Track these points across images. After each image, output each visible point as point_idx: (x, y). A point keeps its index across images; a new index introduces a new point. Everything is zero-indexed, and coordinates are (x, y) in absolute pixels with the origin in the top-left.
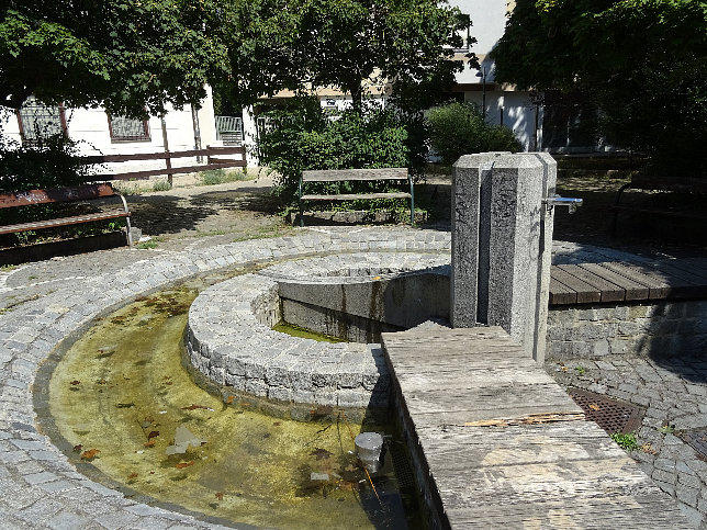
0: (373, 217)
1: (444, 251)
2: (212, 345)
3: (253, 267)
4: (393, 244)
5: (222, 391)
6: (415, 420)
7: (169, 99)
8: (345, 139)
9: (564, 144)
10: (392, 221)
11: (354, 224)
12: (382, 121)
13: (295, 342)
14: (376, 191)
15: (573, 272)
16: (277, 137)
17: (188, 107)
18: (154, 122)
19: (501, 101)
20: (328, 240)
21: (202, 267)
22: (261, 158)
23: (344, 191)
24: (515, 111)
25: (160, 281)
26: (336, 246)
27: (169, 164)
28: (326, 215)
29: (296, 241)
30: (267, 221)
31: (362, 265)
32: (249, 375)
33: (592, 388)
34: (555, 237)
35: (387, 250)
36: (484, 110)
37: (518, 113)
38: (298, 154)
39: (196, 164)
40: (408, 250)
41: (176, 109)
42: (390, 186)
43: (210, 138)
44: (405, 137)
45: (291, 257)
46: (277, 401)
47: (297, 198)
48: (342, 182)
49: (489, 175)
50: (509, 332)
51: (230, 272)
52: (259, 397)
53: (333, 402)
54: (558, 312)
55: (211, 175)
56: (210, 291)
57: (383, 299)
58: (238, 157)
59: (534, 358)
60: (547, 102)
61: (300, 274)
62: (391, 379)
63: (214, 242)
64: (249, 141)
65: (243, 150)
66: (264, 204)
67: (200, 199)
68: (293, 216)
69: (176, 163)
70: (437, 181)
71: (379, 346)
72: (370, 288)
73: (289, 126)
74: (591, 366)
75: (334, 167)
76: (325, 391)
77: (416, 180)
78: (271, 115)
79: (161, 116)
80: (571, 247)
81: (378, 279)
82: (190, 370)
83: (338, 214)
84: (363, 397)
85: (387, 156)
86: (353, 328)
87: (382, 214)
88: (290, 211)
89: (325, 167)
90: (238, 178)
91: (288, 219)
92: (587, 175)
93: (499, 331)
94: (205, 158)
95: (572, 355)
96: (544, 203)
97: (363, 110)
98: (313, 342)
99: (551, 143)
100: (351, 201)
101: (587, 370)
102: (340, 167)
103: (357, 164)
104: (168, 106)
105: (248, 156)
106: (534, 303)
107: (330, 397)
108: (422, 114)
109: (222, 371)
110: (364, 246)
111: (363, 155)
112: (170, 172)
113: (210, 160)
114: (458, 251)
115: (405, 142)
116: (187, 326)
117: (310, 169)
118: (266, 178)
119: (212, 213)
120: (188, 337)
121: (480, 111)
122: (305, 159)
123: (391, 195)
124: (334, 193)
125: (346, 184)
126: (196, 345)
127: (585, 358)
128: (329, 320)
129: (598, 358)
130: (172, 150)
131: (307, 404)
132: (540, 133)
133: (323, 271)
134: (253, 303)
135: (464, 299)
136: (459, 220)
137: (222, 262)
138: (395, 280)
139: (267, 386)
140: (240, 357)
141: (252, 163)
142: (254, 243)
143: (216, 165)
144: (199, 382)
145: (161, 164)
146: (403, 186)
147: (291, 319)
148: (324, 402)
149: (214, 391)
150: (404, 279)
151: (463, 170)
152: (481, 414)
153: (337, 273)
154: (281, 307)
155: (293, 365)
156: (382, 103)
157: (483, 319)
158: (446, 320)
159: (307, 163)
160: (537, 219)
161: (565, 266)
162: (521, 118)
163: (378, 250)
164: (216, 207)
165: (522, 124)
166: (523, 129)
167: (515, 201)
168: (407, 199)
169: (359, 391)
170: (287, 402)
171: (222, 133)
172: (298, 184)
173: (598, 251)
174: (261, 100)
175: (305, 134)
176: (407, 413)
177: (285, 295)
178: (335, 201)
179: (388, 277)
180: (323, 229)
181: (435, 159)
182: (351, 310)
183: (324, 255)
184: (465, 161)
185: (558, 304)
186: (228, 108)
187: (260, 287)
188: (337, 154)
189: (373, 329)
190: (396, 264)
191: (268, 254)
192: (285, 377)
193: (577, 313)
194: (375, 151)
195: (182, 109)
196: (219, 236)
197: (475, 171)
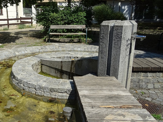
0: (73, 40)
1: (96, 52)
2: (19, 77)
3: (33, 54)
4: (79, 49)
5: (22, 91)
6: (83, 104)
7: (9, 3)
8: (65, 16)
9: (142, 18)
10: (79, 42)
11: (66, 42)
12: (78, 10)
13: (45, 78)
14: (74, 32)
15: (142, 60)
16: (43, 14)
17: (15, 5)
18: (4, 9)
19: (120, 4)
20: (58, 47)
21: (17, 54)
22: (37, 21)
23: (63, 32)
24: (125, 8)
25: (4, 57)
26: (60, 49)
27: (8, 22)
28: (57, 39)
29: (47, 47)
30: (38, 40)
31: (69, 56)
32: (30, 87)
33: (147, 99)
34: (136, 49)
35: (77, 51)
36: (113, 7)
37: (126, 8)
38: (49, 20)
39: (16, 23)
40: (84, 51)
41: (11, 5)
42: (79, 31)
43: (21, 14)
44: (85, 15)
45: (44, 52)
46: (38, 95)
47: (48, 34)
48: (63, 29)
49: (113, 28)
50: (117, 78)
51: (26, 56)
52: (33, 94)
53: (56, 97)
54: (135, 73)
55: (21, 26)
56: (19, 61)
57: (75, 66)
58: (30, 20)
59: (126, 88)
60: (136, 4)
61: (47, 57)
62: (76, 92)
63: (21, 47)
64: (34, 16)
65: (32, 18)
66: (38, 35)
67: (17, 33)
68: (47, 39)
69: (10, 22)
70: (95, 30)
71: (72, 81)
72: (71, 63)
73: (47, 11)
74: (146, 92)
75: (61, 24)
76: (54, 93)
77: (88, 29)
78: (41, 8)
79: (6, 8)
80: (142, 52)
81: (73, 59)
82: (12, 84)
83: (61, 39)
84: (66, 96)
85: (79, 21)
86: (64, 75)
87: (76, 40)
88: (46, 38)
89: (58, 24)
90: (29, 27)
91: (45, 40)
92: (149, 29)
93: (114, 78)
94: (19, 20)
95: (141, 88)
96: (132, 37)
97: (71, 6)
98: (51, 78)
99: (137, 18)
100: (66, 35)
101: (145, 93)
102: (63, 24)
103: (69, 24)
104: (9, 4)
105: (33, 20)
106: (127, 70)
107: (56, 95)
108: (91, 8)
109: (22, 85)
110: (70, 49)
111: (71, 21)
112: (8, 25)
113: (21, 21)
114: (100, 52)
115: (85, 17)
116: (12, 71)
117: (53, 25)
118: (39, 27)
119: (21, 38)
120: (12, 74)
121: (112, 7)
122: (51, 21)
123: (80, 34)
124: (60, 33)
125: (65, 30)
126: (14, 77)
127: (145, 89)
128: (57, 72)
129: (149, 89)
130: (9, 18)
131: (48, 97)
132: (133, 14)
133: (55, 56)
134: (33, 65)
135: (102, 67)
136: (102, 42)
137: (23, 53)
138: (79, 60)
139: (35, 91)
140: (27, 81)
141: (34, 22)
142: (34, 47)
143: (23, 23)
144: (14, 88)
145: (6, 22)
146: (84, 31)
147: (44, 71)
148: (53, 97)
149: (19, 91)
150: (82, 60)
151: (104, 26)
152: (105, 104)
153: (60, 58)
154: (41, 67)
155: (44, 85)
156: (78, 4)
157: (108, 74)
158: (96, 74)
159: (52, 23)
160: (129, 42)
161: (139, 59)
162: (127, 9)
163: (74, 51)
164: (22, 36)
165: (127, 11)
166: (127, 13)
167: (121, 37)
168: (85, 35)
169: (64, 94)
170: (42, 96)
171: (25, 13)
172: (48, 29)
173: (151, 54)
174: (38, 3)
175: (52, 14)
176: (80, 101)
177: (42, 63)
178: (61, 35)
179: (76, 59)
180: (56, 44)
181: (95, 22)
182: (64, 69)
183: (56, 52)
184: (104, 23)
185: (135, 71)
186: (27, 5)
187: (35, 60)
188: (62, 20)
189: (71, 76)
190: (80, 55)
191: (38, 51)
192: (41, 88)
193: (142, 74)
194: (74, 19)
195: (13, 5)
196: (23, 45)
197: (108, 26)
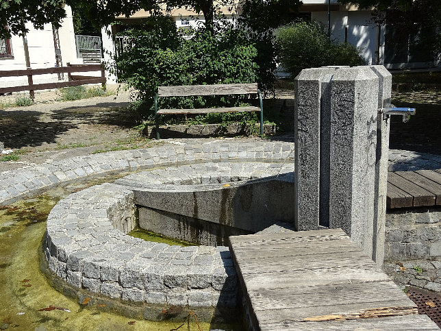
0: (225, 129)
1: (290, 160)
2: (68, 249)
3: (112, 177)
4: (243, 154)
5: (79, 293)
6: (260, 317)
7: (29, 19)
8: (198, 57)
9: (405, 60)
10: (243, 133)
11: (207, 137)
12: (233, 39)
13: (148, 246)
14: (227, 106)
15: (410, 177)
16: (135, 54)
17: (48, 26)
18: (16, 41)
19: (345, 20)
20: (182, 151)
21: (62, 177)
22: (119, 76)
23: (197, 106)
24: (359, 31)
25: (21, 190)
26: (190, 156)
27: (30, 80)
28: (180, 128)
29: (152, 152)
30: (124, 134)
31: (215, 175)
32: (104, 277)
33: (430, 286)
34: (392, 147)
35: (239, 160)
36: (330, 29)
37: (361, 32)
38: (154, 71)
39: (57, 81)
40: (258, 160)
41: (36, 28)
42: (240, 101)
43: (71, 56)
44: (255, 55)
45: (146, 167)
46: (130, 302)
47: (154, 112)
48: (196, 97)
49: (329, 86)
50: (349, 234)
51: (88, 181)
52: (114, 299)
53: (183, 302)
54: (395, 216)
55: (72, 91)
56: (69, 199)
57: (233, 204)
58: (98, 74)
59: (374, 258)
60: (389, 21)
61: (154, 183)
62: (238, 281)
63: (75, 154)
64: (108, 59)
65: (102, 67)
66: (123, 118)
67: (61, 114)
68: (150, 129)
69: (37, 79)
71: (227, 249)
72: (220, 196)
73: (145, 45)
74: (428, 266)
75: (188, 82)
76: (176, 292)
77: (266, 94)
78: (128, 35)
79: (23, 35)
80: (409, 155)
81: (227, 185)
82: (48, 275)
83: (192, 127)
84: (211, 297)
85: (238, 72)
86: (204, 234)
87: (233, 128)
88: (147, 125)
89: (180, 83)
90: (96, 94)
91: (145, 133)
92: (426, 89)
93: (339, 233)
94: (66, 74)
95: (412, 256)
96: (380, 113)
97: (216, 29)
98: (165, 247)
99: (391, 59)
100: (204, 115)
101: (424, 271)
102: (194, 83)
103: (210, 81)
104: (29, 25)
105: (107, 73)
106: (372, 207)
107: (181, 298)
108: (271, 33)
109: (79, 274)
110: (217, 157)
111: (215, 72)
112: (32, 88)
113: (71, 77)
114: (299, 158)
115: (254, 60)
116: (46, 233)
117: (166, 85)
118: (124, 93)
119: (72, 127)
120: (46, 242)
121: (326, 30)
122: (160, 75)
123: (243, 109)
124: (188, 107)
125: (200, 99)
126: (54, 252)
127: (423, 258)
128: (182, 226)
129: (434, 259)
130: (33, 67)
131: (159, 305)
132: (382, 50)
133: (175, 179)
134: (110, 209)
135: (307, 203)
136: (302, 130)
137: (80, 173)
138: (243, 188)
139: (120, 288)
140: (95, 261)
141: (112, 80)
142: (112, 155)
143: (76, 82)
144: (55, 284)
145: (23, 81)
146: (252, 100)
147: (146, 225)
148: (175, 302)
149: (70, 294)
150: (252, 186)
151: (308, 83)
152: (321, 310)
153: (190, 182)
154: (137, 214)
155: (146, 267)
156: (234, 22)
157: (325, 222)
158: (291, 224)
159: (164, 79)
160: (374, 127)
161: (403, 173)
162: (365, 36)
163: (229, 159)
164: (75, 121)
165: (365, 41)
166: (367, 46)
167: (352, 113)
168: (257, 112)
169: (206, 292)
170: (140, 304)
171: (82, 51)
172: (153, 99)
173: (434, 159)
174: (118, 20)
175: (160, 51)
176: (252, 310)
177: (140, 202)
178: (189, 115)
179: (236, 184)
180: (178, 142)
181: (284, 75)
182: (203, 216)
183: (178, 164)
184: (306, 75)
185: (396, 207)
186: (88, 27)
187: (115, 195)
188: (191, 70)
189: (221, 234)
190: (246, 173)
191: (124, 165)
192: (137, 279)
193: (414, 216)
194: (226, 67)
195: (42, 28)
196: (79, 148)
197: (316, 83)
